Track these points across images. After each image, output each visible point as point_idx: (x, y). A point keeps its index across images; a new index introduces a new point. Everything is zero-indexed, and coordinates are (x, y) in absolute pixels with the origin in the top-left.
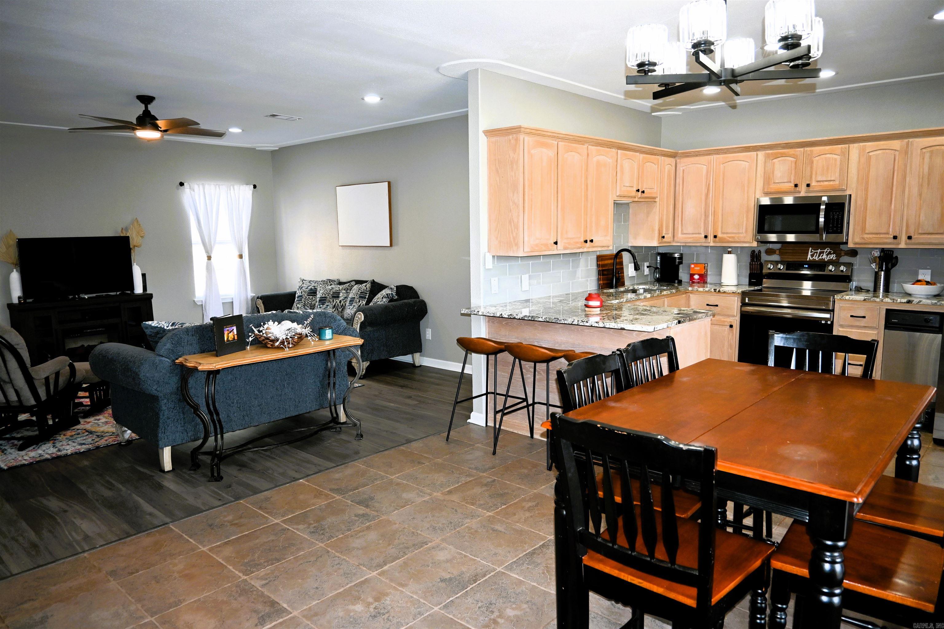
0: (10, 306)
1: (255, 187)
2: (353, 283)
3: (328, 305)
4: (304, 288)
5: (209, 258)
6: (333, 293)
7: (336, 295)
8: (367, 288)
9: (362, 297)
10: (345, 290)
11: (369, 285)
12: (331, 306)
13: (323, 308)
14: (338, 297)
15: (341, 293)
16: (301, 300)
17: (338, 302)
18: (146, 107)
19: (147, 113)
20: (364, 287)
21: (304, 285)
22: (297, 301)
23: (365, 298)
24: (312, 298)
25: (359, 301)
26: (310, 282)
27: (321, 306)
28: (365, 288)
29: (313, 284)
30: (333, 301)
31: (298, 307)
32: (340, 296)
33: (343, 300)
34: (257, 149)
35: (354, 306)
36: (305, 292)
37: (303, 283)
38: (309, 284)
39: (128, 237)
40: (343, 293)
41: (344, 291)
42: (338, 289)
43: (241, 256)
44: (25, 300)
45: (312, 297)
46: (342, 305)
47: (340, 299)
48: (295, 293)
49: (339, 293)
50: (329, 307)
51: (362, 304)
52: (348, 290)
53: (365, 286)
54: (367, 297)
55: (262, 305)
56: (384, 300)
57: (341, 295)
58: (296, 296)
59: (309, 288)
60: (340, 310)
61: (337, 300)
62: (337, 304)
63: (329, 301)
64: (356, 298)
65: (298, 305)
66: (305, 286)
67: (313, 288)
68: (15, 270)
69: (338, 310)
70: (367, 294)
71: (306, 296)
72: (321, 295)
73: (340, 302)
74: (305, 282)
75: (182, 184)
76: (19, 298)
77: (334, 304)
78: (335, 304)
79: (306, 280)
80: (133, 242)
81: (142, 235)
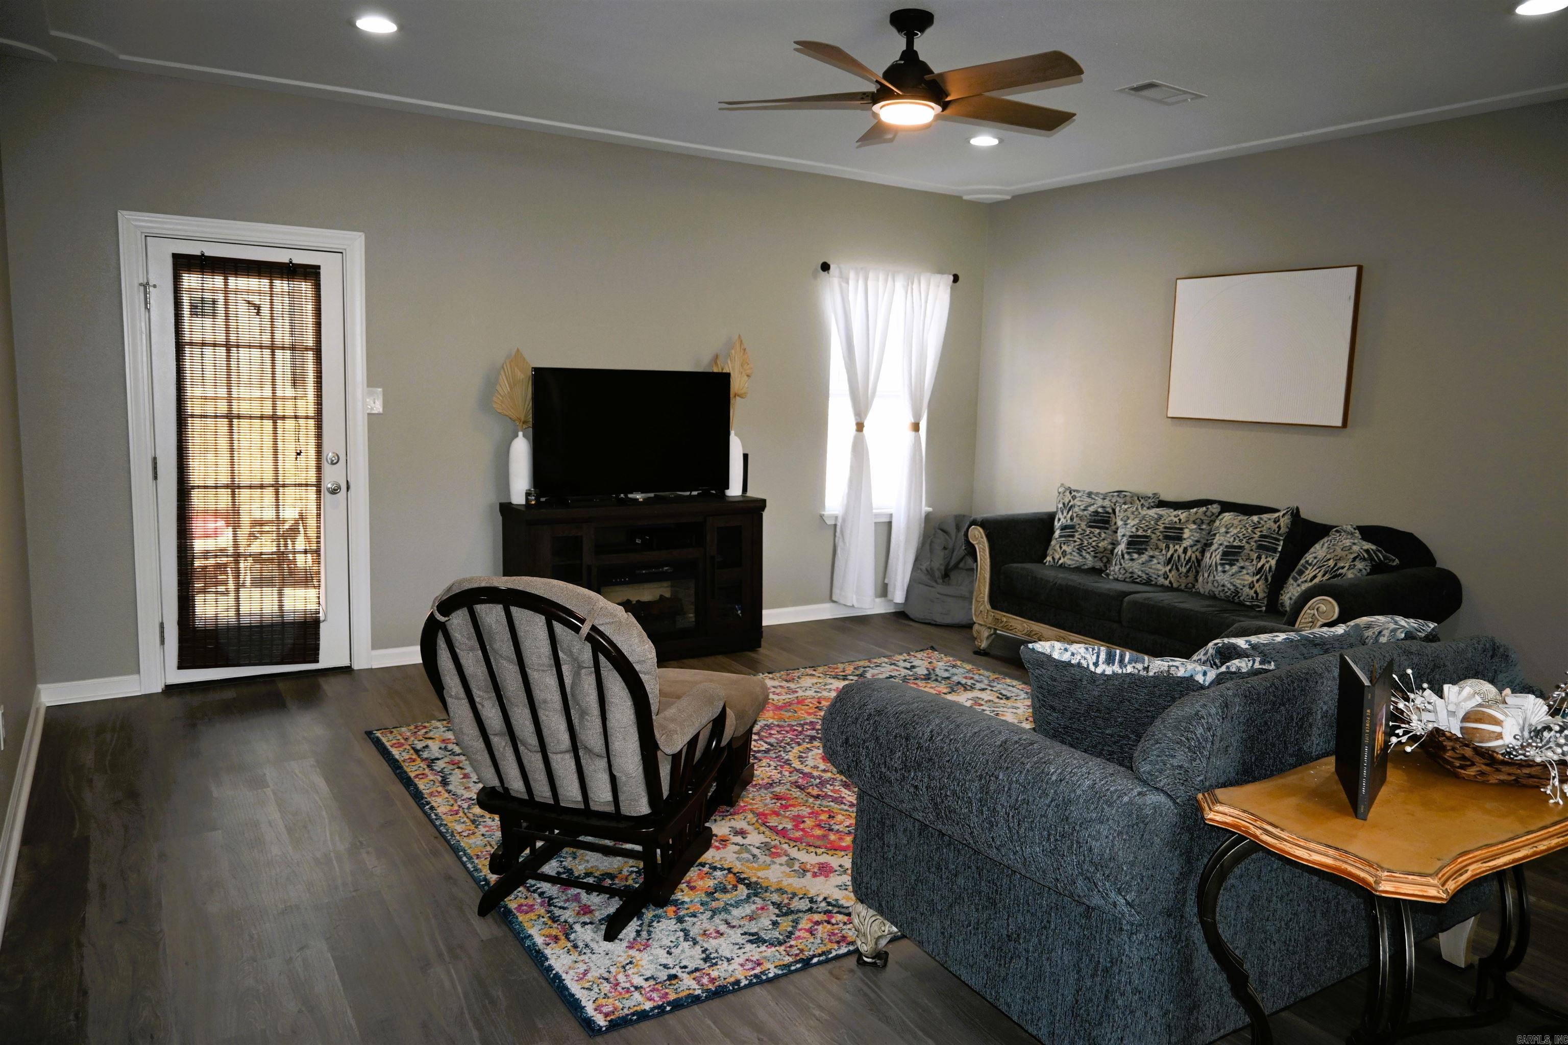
0: (506, 509)
1: (956, 279)
2: (1215, 508)
3: (1153, 557)
4: (1076, 509)
5: (860, 427)
6: (1165, 528)
7: (1174, 535)
8: (1279, 527)
9: (1264, 547)
10: (1194, 522)
11: (1285, 522)
12: (1162, 559)
13: (1140, 561)
14: (1180, 539)
15: (1186, 531)
16: (1073, 536)
17: (1181, 550)
18: (910, 43)
19: (910, 54)
20: (1271, 524)
21: (1077, 502)
22: (1060, 537)
23: (1275, 550)
24: (1099, 534)
25: (1259, 558)
26: (1090, 494)
27: (1135, 556)
28: (1275, 527)
29: (1100, 502)
30: (1168, 547)
31: (1064, 552)
32: (1185, 536)
33: (1191, 546)
34: (965, 197)
35: (1242, 568)
36: (1081, 518)
37: (1074, 498)
38: (1089, 500)
39: (728, 375)
40: (1191, 530)
41: (1194, 527)
42: (1176, 519)
43: (916, 427)
44: (537, 499)
45: (1098, 531)
46: (1190, 558)
47: (1186, 543)
48: (1051, 517)
49: (1182, 529)
50: (1155, 561)
51: (1267, 566)
52: (1203, 523)
53: (1275, 522)
54: (1280, 549)
55: (985, 539)
56: (1360, 565)
57: (1186, 534)
58: (1057, 524)
59: (1092, 509)
60: (1184, 570)
61: (1177, 547)
62: (1176, 556)
63: (1157, 548)
64: (1247, 546)
65: (1064, 547)
66: (1079, 503)
67: (1100, 510)
68: (520, 434)
69: (1178, 569)
70: (1278, 540)
71: (1084, 527)
72: (1134, 530)
73: (1185, 551)
74: (1077, 495)
75: (825, 267)
76: (528, 494)
77: (1169, 555)
78: (1172, 555)
79: (1078, 491)
80: (736, 384)
81: (748, 372)
